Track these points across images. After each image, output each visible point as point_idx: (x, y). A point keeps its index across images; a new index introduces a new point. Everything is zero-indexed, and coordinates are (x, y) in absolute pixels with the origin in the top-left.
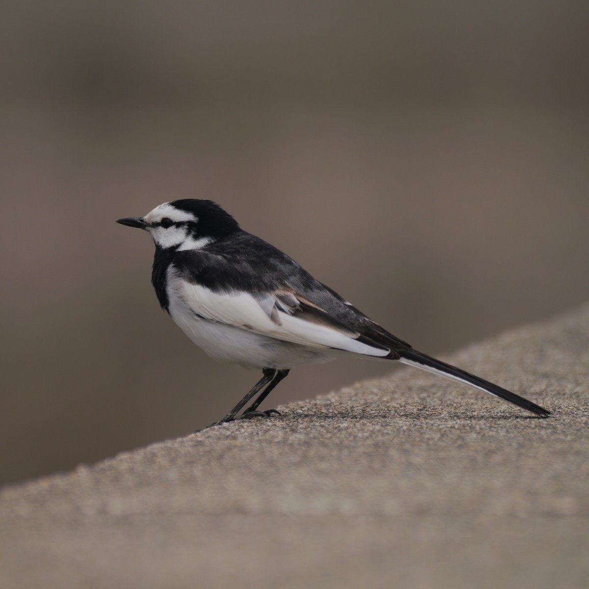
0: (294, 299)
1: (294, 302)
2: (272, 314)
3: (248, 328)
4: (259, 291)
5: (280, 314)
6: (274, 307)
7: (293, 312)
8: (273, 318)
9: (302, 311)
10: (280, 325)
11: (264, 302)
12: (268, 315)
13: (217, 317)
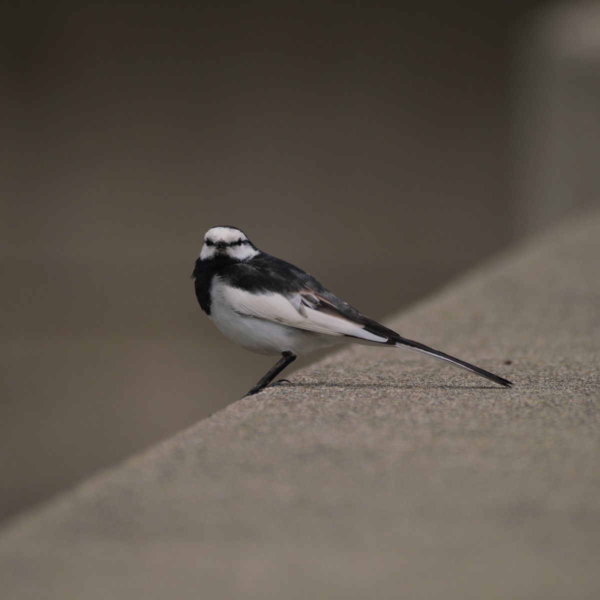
0: (315, 297)
1: (315, 300)
2: (300, 308)
3: (279, 322)
4: (288, 292)
5: (306, 308)
6: (301, 303)
7: (316, 307)
8: (301, 312)
9: (322, 307)
10: (306, 317)
11: (293, 300)
12: (297, 310)
13: (254, 312)
